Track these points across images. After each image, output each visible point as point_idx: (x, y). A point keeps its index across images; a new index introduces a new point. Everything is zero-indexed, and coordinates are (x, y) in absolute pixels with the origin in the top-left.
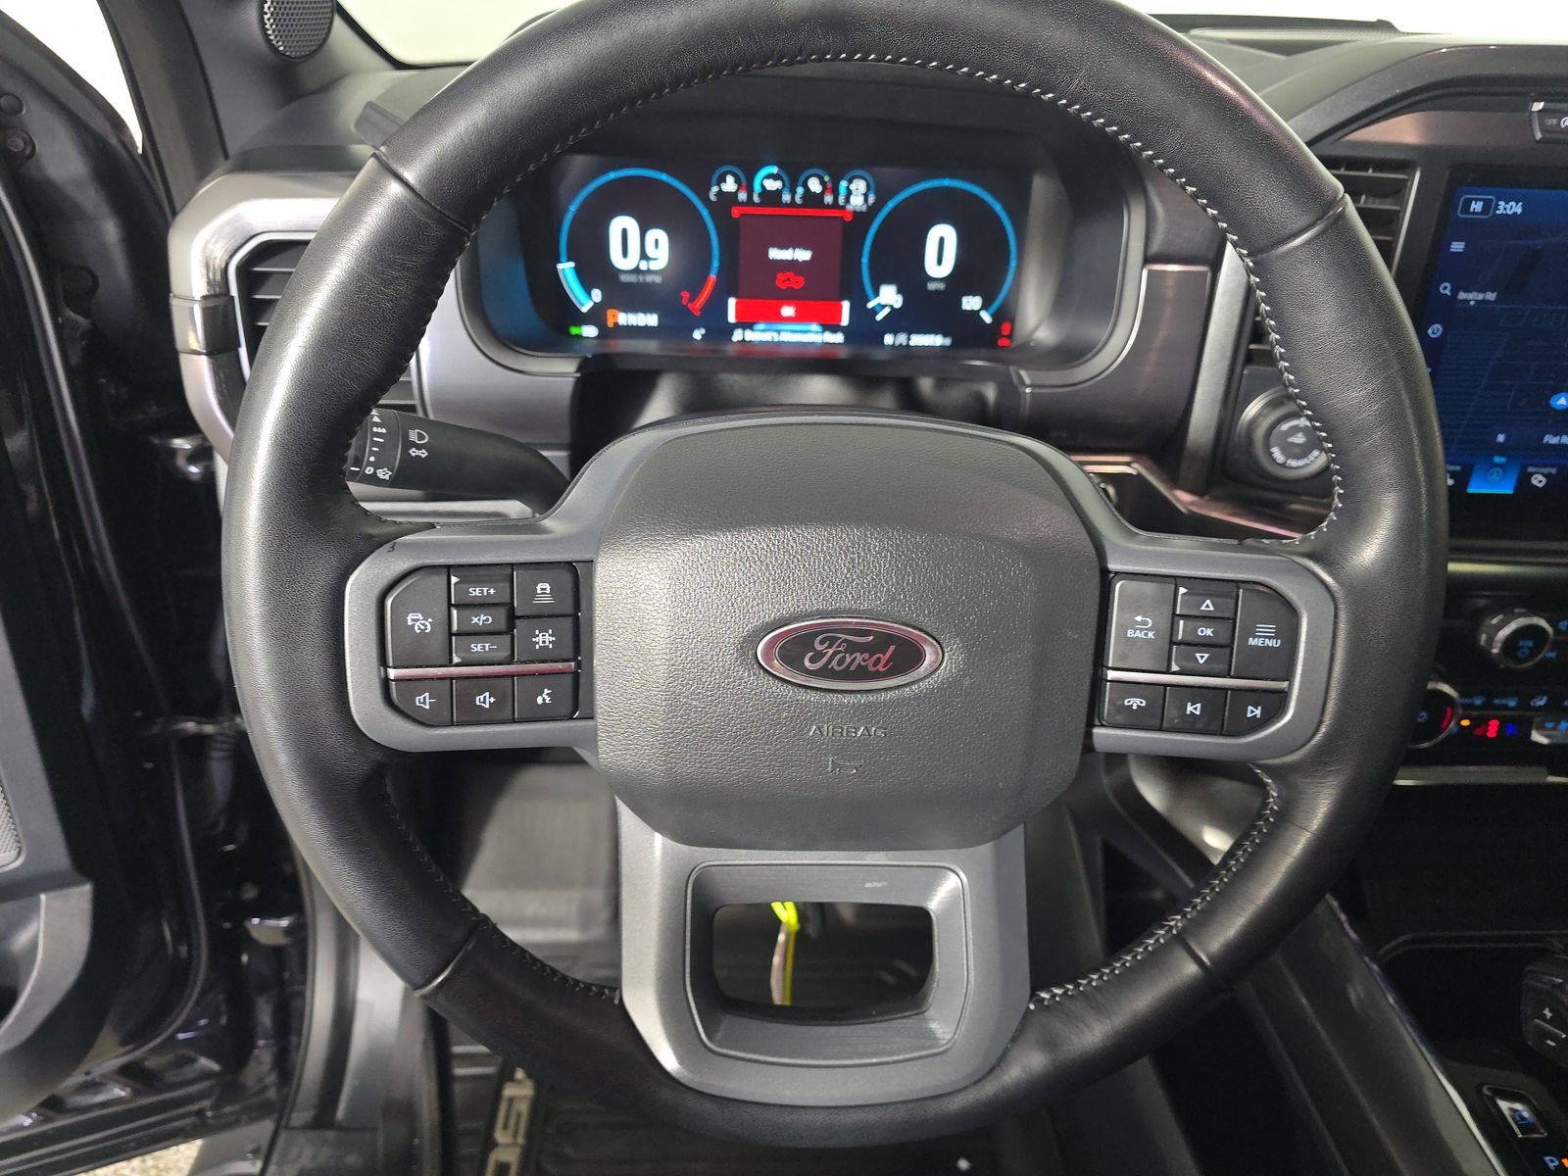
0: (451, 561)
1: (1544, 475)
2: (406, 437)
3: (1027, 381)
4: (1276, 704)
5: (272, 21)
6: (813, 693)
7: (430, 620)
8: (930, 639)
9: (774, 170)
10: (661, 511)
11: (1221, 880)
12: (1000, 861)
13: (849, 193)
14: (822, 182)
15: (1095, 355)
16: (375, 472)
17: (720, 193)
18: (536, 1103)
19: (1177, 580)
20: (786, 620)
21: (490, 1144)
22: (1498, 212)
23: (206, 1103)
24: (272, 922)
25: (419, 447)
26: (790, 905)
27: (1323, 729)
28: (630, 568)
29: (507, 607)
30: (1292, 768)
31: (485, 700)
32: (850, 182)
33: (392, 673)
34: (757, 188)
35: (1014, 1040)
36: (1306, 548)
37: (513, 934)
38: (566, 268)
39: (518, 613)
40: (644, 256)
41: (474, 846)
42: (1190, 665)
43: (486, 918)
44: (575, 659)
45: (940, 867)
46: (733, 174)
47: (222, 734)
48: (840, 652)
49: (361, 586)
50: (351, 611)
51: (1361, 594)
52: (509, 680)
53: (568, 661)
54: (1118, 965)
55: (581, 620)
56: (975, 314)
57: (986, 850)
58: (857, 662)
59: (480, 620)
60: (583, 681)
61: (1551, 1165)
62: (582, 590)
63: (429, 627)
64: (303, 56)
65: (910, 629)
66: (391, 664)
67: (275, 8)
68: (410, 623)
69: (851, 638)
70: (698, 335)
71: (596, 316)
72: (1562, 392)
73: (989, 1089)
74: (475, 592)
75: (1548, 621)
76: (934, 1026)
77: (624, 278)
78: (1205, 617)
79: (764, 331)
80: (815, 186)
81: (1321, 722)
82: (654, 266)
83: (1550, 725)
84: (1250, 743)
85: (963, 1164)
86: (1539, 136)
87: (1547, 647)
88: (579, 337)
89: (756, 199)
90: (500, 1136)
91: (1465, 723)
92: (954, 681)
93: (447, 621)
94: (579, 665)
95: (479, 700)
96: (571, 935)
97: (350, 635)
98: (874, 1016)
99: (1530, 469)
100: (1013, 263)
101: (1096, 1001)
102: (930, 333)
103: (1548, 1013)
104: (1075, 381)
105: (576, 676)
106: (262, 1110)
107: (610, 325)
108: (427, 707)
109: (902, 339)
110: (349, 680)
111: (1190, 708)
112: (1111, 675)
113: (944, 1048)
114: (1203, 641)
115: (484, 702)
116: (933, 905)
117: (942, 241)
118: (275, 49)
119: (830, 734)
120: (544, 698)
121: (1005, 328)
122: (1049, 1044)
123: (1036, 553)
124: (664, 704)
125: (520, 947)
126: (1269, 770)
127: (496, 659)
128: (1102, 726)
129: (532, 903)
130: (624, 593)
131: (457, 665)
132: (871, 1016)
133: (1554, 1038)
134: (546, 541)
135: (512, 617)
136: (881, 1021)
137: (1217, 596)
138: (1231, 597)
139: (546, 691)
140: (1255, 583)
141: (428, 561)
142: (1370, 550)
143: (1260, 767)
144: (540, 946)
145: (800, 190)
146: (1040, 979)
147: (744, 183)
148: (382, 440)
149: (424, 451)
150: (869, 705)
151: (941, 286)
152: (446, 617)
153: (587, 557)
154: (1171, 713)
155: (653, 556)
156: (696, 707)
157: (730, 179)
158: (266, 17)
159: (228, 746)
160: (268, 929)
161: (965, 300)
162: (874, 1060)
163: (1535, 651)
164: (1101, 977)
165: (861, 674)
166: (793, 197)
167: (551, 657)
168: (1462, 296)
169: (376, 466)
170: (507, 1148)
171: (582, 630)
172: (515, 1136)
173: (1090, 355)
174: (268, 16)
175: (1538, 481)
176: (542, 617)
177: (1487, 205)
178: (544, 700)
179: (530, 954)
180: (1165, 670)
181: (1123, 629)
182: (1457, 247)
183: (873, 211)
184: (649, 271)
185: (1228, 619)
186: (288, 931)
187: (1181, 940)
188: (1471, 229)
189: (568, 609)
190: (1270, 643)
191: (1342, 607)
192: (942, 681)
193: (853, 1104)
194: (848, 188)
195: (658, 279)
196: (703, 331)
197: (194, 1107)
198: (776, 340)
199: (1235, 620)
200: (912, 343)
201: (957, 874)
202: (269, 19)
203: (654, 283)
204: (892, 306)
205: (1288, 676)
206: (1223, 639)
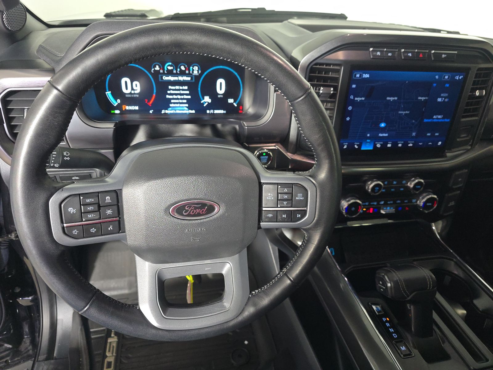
0: (80, 193)
1: (380, 144)
2: (63, 154)
3: (246, 125)
4: (304, 213)
5: (6, 21)
6: (186, 221)
7: (75, 210)
8: (216, 204)
9: (171, 64)
10: (140, 175)
11: (295, 258)
12: (240, 259)
13: (193, 70)
14: (185, 67)
15: (263, 118)
16: (54, 165)
17: (155, 70)
18: (118, 343)
19: (278, 184)
20: (177, 202)
21: (105, 357)
22: (363, 77)
23: (8, 358)
24: (26, 298)
25: (67, 157)
26: (191, 276)
27: (316, 219)
28: (132, 191)
29: (98, 204)
30: (310, 229)
31: (93, 230)
32: (193, 67)
33: (65, 225)
34: (166, 69)
35: (246, 305)
36: (309, 174)
37: (107, 293)
38: (109, 94)
39: (101, 205)
40: (132, 89)
41: (93, 268)
42: (283, 205)
43: (98, 290)
44: (118, 217)
45: (226, 262)
46: (158, 65)
47: (4, 241)
48: (193, 209)
49: (54, 202)
50: (51, 209)
51: (322, 185)
52: (100, 224)
53: (117, 217)
54: (271, 283)
55: (120, 206)
56: (232, 104)
57: (237, 256)
58: (197, 212)
59: (90, 208)
60: (121, 222)
61: (384, 320)
62: (119, 198)
63: (75, 212)
64: (17, 30)
65: (211, 202)
66: (64, 223)
67: (7, 17)
68: (69, 211)
69: (195, 206)
70: (151, 112)
71: (119, 107)
72: (382, 122)
73: (240, 318)
74: (88, 201)
75: (382, 182)
76: (225, 304)
77: (127, 96)
78: (285, 193)
79: (171, 110)
80: (183, 68)
81: (315, 217)
82: (136, 92)
83: (385, 208)
84: (299, 224)
85: (246, 342)
86: (372, 57)
87: (382, 189)
88: (114, 114)
89: (166, 72)
90: (107, 354)
91: (364, 209)
92: (223, 214)
93: (80, 209)
94: (120, 218)
95: (91, 230)
96: (126, 291)
97: (51, 216)
98: (210, 303)
99: (376, 143)
100: (242, 89)
101: (266, 293)
102: (220, 110)
103: (381, 283)
104: (258, 125)
105: (119, 221)
106: (28, 358)
107: (124, 110)
108: (76, 234)
109: (212, 111)
110: (52, 228)
111: (283, 216)
112: (264, 209)
113: (228, 309)
114: (285, 199)
115: (93, 231)
116: (224, 272)
117: (221, 83)
118: (8, 29)
119: (191, 231)
120: (111, 228)
121: (241, 107)
122: (255, 305)
123: (243, 180)
124: (145, 227)
125: (109, 297)
126: (305, 230)
127: (95, 219)
128: (263, 222)
129: (113, 283)
130: (131, 198)
131: (84, 221)
132: (209, 303)
133: (383, 288)
134: (108, 185)
135: (99, 207)
136: (211, 305)
137: (288, 188)
138: (291, 188)
139: (111, 226)
140: (297, 184)
141: (74, 193)
142: (323, 175)
143: (303, 229)
144: (116, 296)
145: (179, 69)
146: (252, 289)
147: (162, 68)
148: (55, 156)
149: (68, 158)
150: (201, 223)
151: (222, 96)
152: (80, 208)
153: (120, 188)
154: (279, 217)
155: (139, 187)
156: (154, 227)
157: (157, 66)
158: (4, 19)
159: (8, 244)
160: (26, 301)
161: (229, 100)
162: (210, 315)
163: (379, 190)
164: (267, 286)
165: (199, 215)
166: (177, 71)
167: (112, 217)
168: (356, 99)
169: (54, 163)
170: (110, 357)
171: (120, 209)
172: (112, 353)
173: (262, 117)
174: (5, 19)
175: (378, 146)
176: (108, 206)
177: (361, 75)
178: (110, 228)
179: (112, 298)
180: (276, 207)
181: (266, 197)
182: (354, 86)
183: (201, 75)
184: (134, 94)
185: (291, 193)
186: (32, 301)
187: (286, 274)
188: (357, 81)
189: (116, 203)
190: (301, 198)
191: (317, 188)
192: (220, 215)
193: (204, 327)
194: (193, 69)
195: (138, 96)
196: (153, 111)
197: (4, 360)
198: (175, 112)
199: (292, 193)
200: (215, 113)
201: (229, 264)
202: (5, 20)
203: (136, 97)
204: (208, 102)
205: (306, 206)
206: (290, 198)
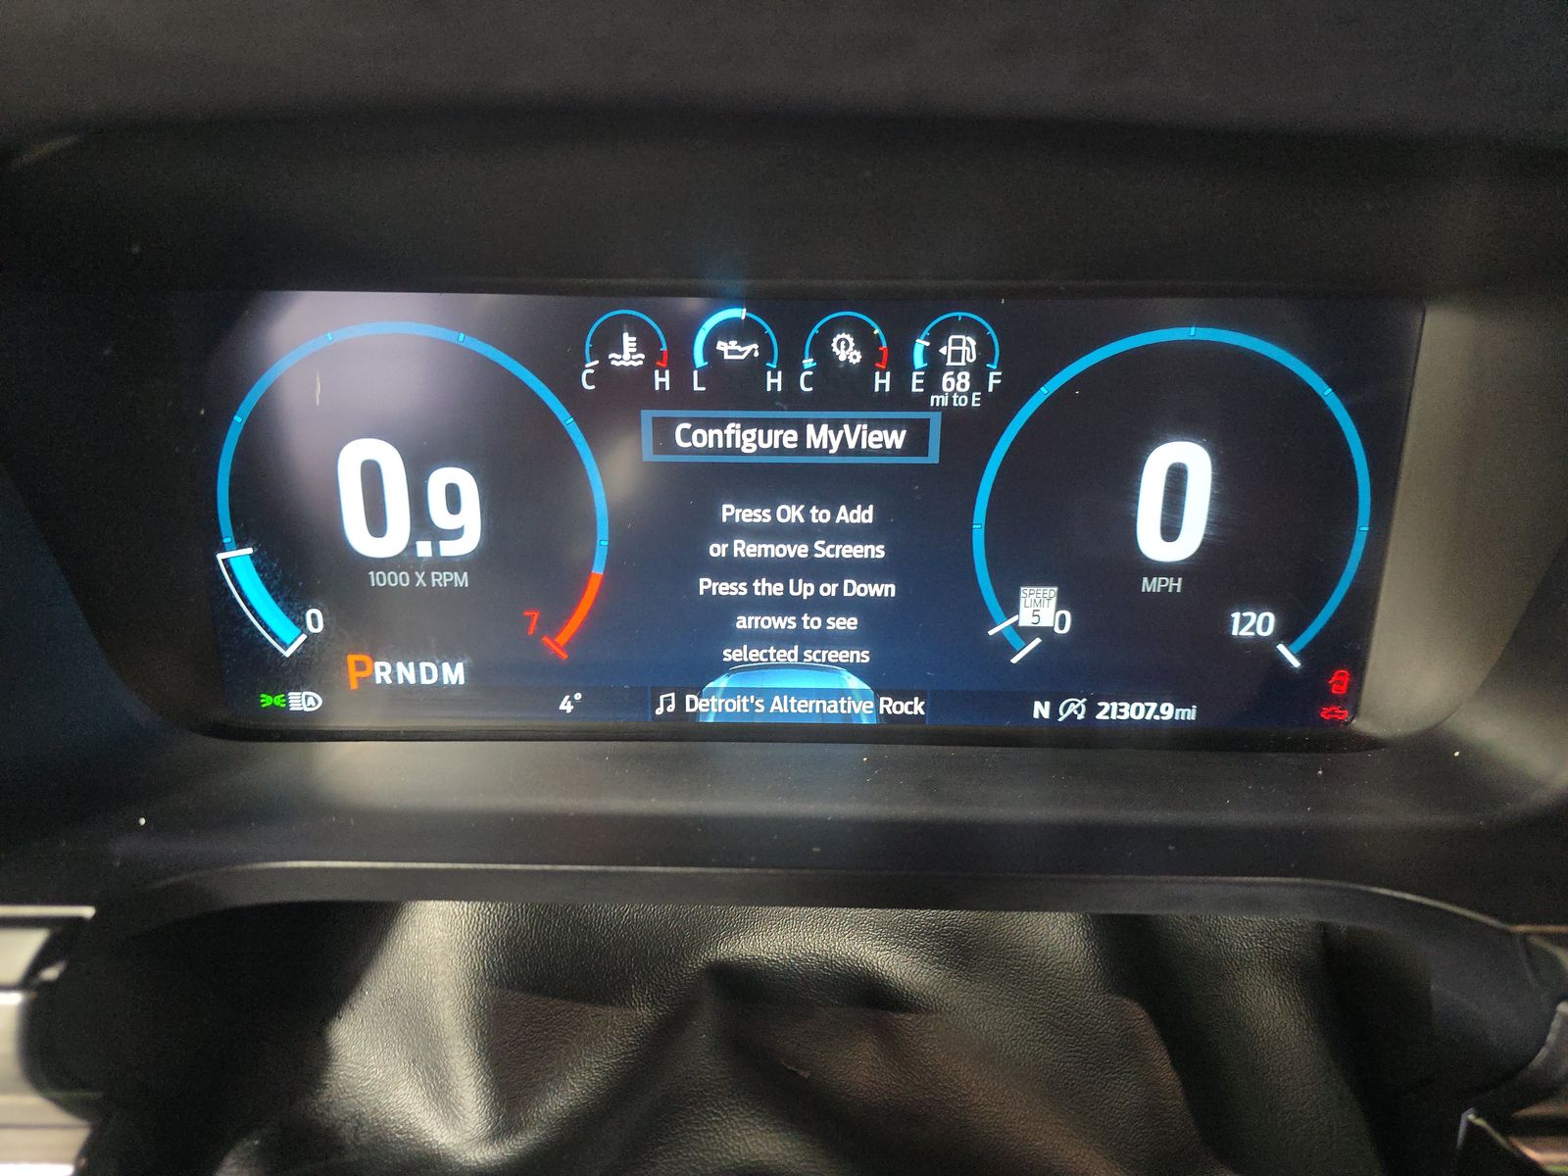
9: (743, 314)
13: (935, 366)
14: (865, 341)
17: (605, 371)
32: (937, 339)
34: (699, 358)
38: (237, 562)
40: (423, 527)
46: (637, 330)
56: (1261, 649)
70: (565, 706)
71: (316, 665)
77: (379, 579)
79: (730, 693)
80: (846, 351)
82: (449, 549)
88: (282, 716)
89: (699, 387)
102: (1145, 695)
109: (1075, 707)
117: (1177, 478)
121: (1338, 682)
145: (809, 362)
147: (664, 349)
151: (1175, 585)
157: (627, 341)
161: (1236, 616)
166: (791, 379)
183: (1000, 406)
184: (437, 563)
194: (932, 355)
195: (462, 580)
196: (579, 694)
198: (761, 713)
200: (1100, 718)
203: (451, 587)
204: (1046, 634)
